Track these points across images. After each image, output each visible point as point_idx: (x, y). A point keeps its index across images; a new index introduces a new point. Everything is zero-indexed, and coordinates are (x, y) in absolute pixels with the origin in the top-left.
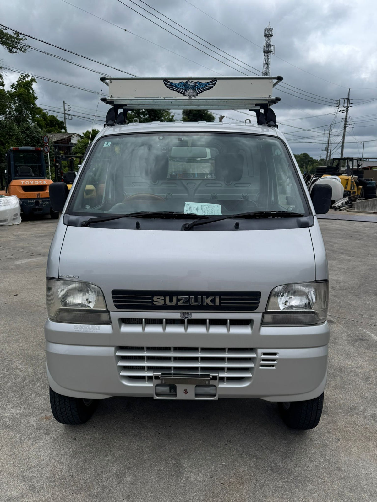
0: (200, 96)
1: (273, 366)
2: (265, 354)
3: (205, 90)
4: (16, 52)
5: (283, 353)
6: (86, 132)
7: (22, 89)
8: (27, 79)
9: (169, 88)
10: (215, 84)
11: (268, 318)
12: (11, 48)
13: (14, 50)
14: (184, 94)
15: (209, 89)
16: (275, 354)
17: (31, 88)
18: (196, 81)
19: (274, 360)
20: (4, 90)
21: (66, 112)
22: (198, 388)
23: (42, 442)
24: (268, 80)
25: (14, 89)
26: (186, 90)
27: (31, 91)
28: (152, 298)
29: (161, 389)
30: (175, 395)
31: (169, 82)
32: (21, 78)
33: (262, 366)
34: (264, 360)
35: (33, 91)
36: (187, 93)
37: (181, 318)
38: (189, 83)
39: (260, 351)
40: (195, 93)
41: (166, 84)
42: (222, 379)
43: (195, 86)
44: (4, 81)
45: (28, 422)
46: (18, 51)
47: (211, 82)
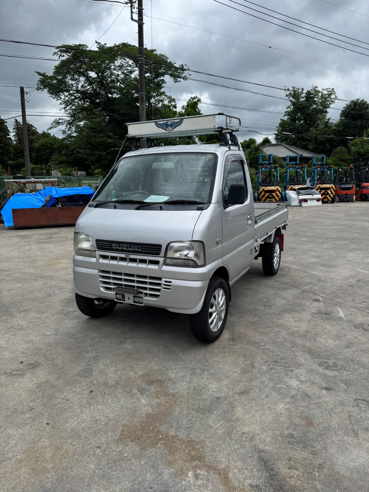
0: (175, 130)
1: (169, 289)
2: (166, 282)
3: (177, 126)
4: (180, 81)
5: (175, 282)
6: (243, 141)
7: (190, 109)
8: (195, 100)
9: (158, 127)
10: (182, 122)
11: (168, 261)
12: (176, 78)
13: (179, 79)
14: (166, 130)
15: (179, 126)
16: (171, 282)
17: (197, 107)
18: (172, 121)
19: (170, 286)
20: (176, 111)
21: (227, 124)
22: (135, 298)
23: (73, 321)
24: (213, 116)
25: (184, 109)
26: (167, 127)
27: (197, 110)
28: (111, 245)
29: (118, 296)
30: (124, 301)
31: (158, 123)
32: (191, 100)
33: (164, 288)
34: (165, 285)
35: (198, 110)
36: (167, 129)
37: (125, 257)
38: (168, 123)
39: (163, 279)
40: (172, 129)
41: (156, 125)
42: (146, 294)
43: (172, 124)
44: (177, 104)
45: (74, 314)
46: (182, 80)
47: (180, 121)
